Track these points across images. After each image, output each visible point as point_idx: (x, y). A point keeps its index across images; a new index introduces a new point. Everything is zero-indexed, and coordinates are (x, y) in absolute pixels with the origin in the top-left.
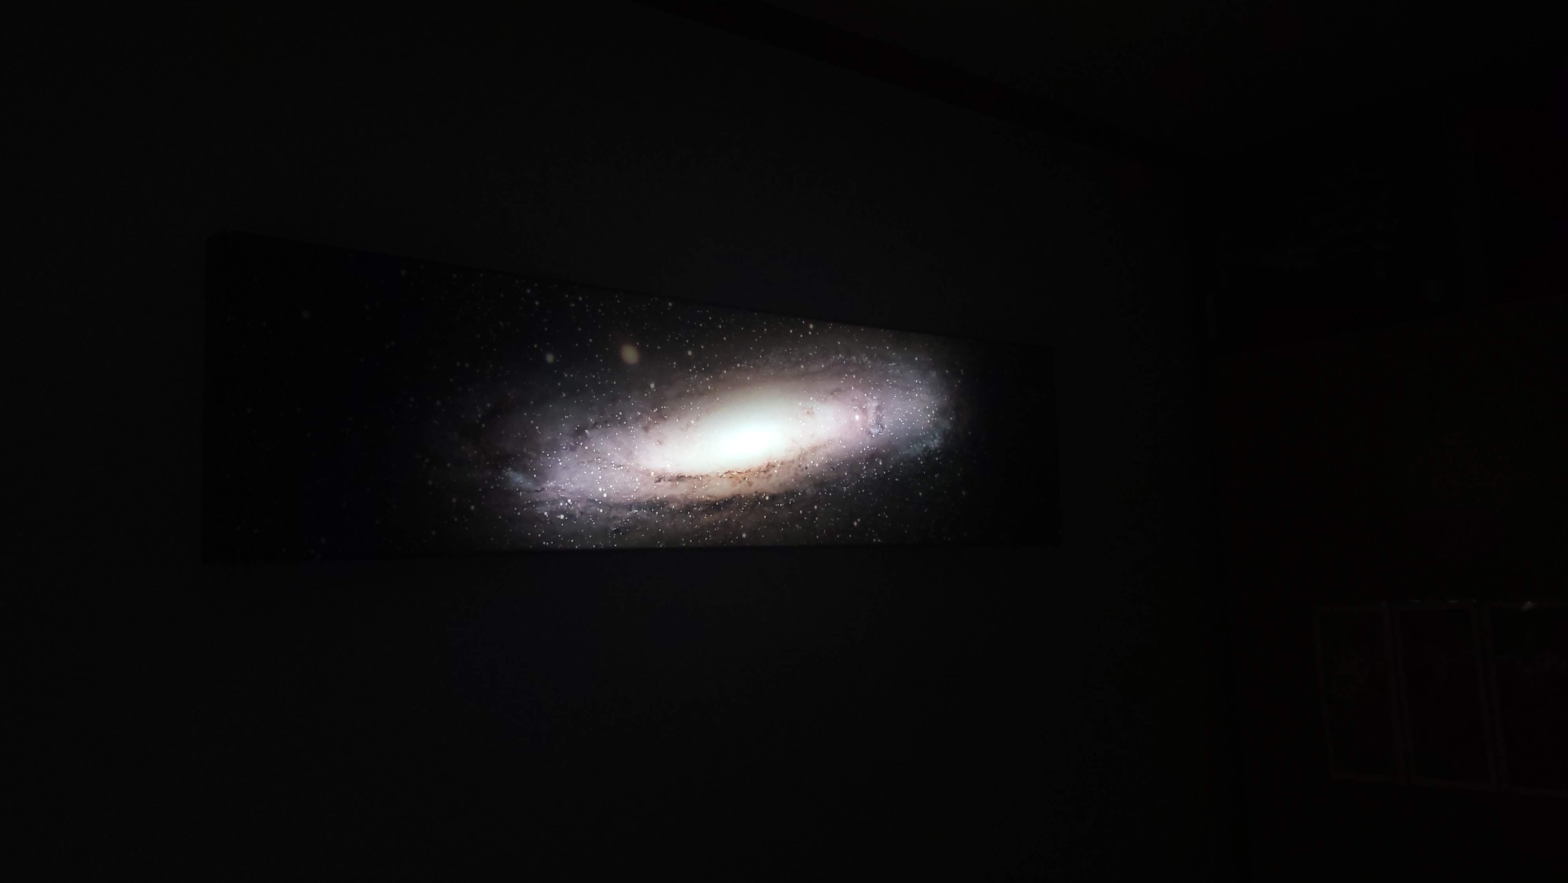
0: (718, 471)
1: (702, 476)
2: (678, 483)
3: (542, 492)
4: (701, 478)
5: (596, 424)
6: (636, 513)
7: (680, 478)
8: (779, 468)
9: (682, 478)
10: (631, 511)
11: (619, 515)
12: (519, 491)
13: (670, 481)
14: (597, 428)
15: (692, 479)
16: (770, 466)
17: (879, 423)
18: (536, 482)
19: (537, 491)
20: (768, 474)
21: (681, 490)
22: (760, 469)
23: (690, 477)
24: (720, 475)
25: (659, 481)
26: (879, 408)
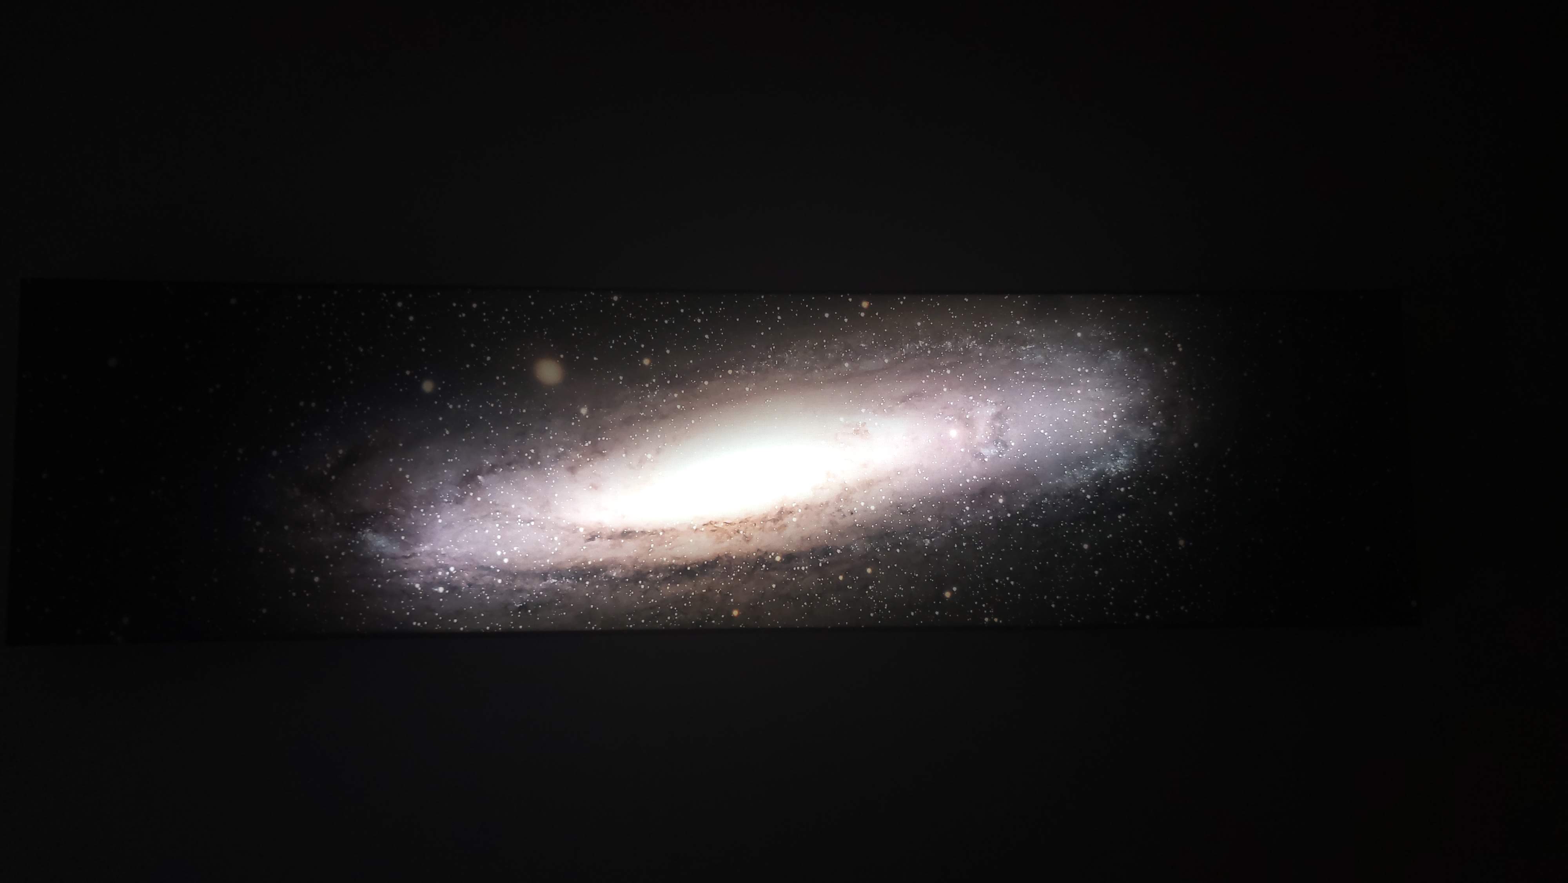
0: (692, 523)
1: (663, 531)
2: (622, 541)
3: (413, 558)
4: (661, 534)
5: (494, 466)
6: (555, 583)
7: (627, 534)
8: (801, 515)
9: (630, 534)
10: (545, 580)
11: (528, 587)
12: (380, 558)
13: (610, 538)
14: (495, 473)
15: (646, 535)
16: (783, 513)
17: (997, 439)
18: (405, 545)
19: (406, 557)
20: (780, 523)
21: (627, 551)
22: (766, 518)
23: (643, 532)
24: (695, 528)
25: (592, 538)
26: (998, 416)
